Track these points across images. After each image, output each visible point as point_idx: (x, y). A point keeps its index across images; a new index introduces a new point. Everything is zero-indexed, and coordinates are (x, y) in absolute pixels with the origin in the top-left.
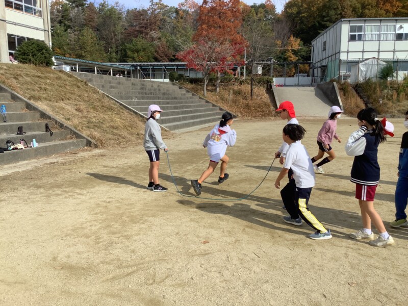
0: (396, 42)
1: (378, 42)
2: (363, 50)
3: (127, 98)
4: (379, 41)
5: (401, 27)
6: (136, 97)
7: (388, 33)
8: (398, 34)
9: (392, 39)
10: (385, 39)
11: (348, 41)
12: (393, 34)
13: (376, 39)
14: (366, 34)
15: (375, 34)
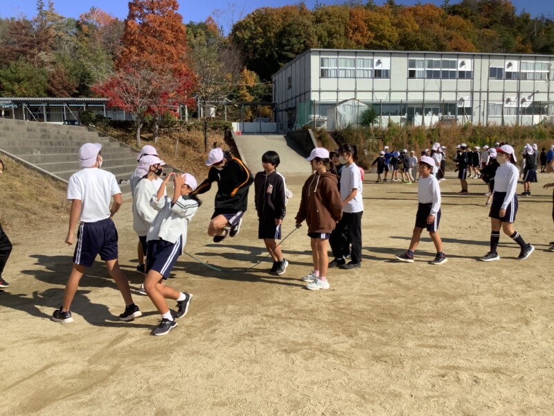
0: (375, 80)
2: (338, 89)
3: (25, 150)
4: (356, 78)
5: (379, 62)
6: (38, 149)
7: (365, 68)
8: (376, 70)
9: (370, 76)
10: (362, 76)
11: (320, 78)
12: (371, 70)
13: (352, 76)
14: (339, 70)
15: (350, 70)
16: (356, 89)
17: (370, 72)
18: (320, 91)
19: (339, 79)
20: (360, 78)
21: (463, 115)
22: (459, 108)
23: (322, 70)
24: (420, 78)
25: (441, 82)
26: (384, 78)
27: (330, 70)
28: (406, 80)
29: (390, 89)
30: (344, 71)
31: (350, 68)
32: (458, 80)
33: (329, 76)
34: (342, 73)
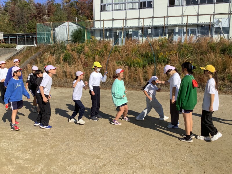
0: (141, 10)
1: (125, 11)
2: (113, 18)
4: (126, 9)
7: (133, 2)
8: (141, 3)
9: (137, 7)
10: (131, 8)
11: (100, 11)
12: (138, 2)
13: (124, 8)
14: (114, 4)
15: (122, 4)
16: (126, 17)
17: (137, 4)
18: (100, 21)
19: (114, 12)
20: (130, 9)
21: (220, 34)
22: (216, 28)
23: (102, 5)
24: (180, 5)
25: (199, 8)
26: (148, 8)
27: (108, 5)
28: (167, 7)
29: (153, 16)
30: (117, 5)
31: (122, 2)
32: (216, 4)
33: (107, 9)
34: (116, 7)
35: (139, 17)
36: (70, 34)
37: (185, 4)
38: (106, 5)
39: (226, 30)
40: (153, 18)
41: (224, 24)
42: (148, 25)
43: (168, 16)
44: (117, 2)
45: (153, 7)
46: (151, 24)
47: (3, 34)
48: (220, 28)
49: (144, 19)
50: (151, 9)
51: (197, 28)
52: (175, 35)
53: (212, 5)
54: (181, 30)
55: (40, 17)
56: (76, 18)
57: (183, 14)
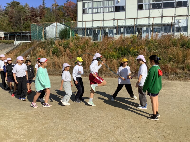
1: (103, 14)
2: (93, 20)
4: (103, 12)
5: (118, 2)
7: (109, 6)
9: (112, 11)
10: (108, 11)
11: (82, 14)
12: (113, 7)
13: (101, 12)
14: (94, 8)
15: (100, 8)
16: (103, 19)
18: (82, 21)
19: (93, 14)
20: (106, 12)
21: (180, 32)
22: (177, 27)
23: (84, 9)
24: (147, 9)
25: (162, 11)
26: (121, 11)
27: (88, 9)
28: (137, 11)
29: (125, 18)
30: (96, 9)
31: (100, 7)
32: (176, 8)
33: (88, 12)
34: (95, 11)
35: (114, 18)
36: (58, 32)
37: (151, 7)
38: (87, 9)
39: (185, 29)
40: (125, 19)
41: (183, 24)
42: (122, 25)
43: (138, 18)
44: (96, 7)
45: (125, 11)
46: (124, 24)
47: (3, 32)
48: (180, 27)
49: (118, 20)
50: (124, 12)
51: (161, 28)
52: (143, 33)
53: (173, 9)
54: (148, 29)
55: (34, 19)
56: (63, 19)
57: (149, 16)
